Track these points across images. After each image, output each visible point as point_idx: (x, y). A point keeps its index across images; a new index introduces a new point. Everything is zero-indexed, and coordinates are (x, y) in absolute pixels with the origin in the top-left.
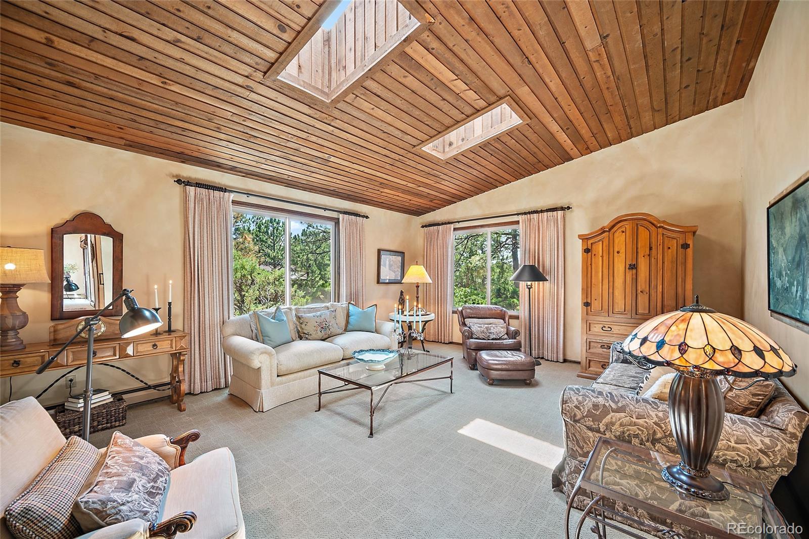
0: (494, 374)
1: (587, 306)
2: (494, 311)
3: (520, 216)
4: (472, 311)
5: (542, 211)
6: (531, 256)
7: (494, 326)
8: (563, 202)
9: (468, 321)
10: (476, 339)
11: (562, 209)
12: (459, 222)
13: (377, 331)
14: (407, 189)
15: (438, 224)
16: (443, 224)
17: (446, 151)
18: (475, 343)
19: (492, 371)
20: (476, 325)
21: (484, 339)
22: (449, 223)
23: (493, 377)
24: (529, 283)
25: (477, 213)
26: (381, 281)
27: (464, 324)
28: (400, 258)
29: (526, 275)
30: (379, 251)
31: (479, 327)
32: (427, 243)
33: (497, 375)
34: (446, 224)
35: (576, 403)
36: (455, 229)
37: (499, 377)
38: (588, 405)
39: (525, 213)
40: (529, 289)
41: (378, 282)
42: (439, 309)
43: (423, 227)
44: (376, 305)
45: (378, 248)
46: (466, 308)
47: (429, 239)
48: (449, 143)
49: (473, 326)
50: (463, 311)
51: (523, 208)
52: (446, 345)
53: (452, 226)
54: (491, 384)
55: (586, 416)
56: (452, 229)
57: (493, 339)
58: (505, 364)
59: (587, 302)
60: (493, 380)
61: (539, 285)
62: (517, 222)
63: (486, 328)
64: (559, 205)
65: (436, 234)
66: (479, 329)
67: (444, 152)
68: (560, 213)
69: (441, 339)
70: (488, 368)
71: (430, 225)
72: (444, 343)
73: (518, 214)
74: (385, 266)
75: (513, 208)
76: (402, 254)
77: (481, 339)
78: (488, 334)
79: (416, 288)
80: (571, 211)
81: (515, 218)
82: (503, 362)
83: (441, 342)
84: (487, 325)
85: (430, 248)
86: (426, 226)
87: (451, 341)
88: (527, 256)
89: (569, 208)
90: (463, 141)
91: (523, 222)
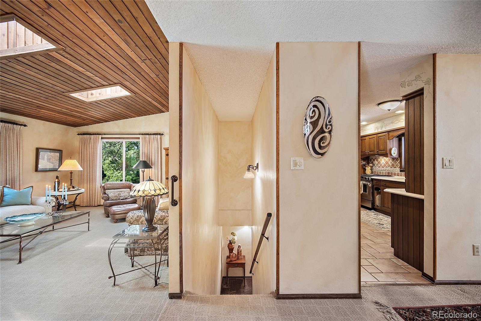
0: (117, 217)
1: (167, 179)
2: (125, 185)
3: (140, 135)
4: (110, 186)
5: (151, 134)
6: (146, 156)
7: (123, 192)
8: (160, 131)
9: (107, 191)
10: (111, 200)
11: (160, 134)
12: (105, 134)
13: (32, 204)
14: (62, 112)
15: (90, 134)
16: (93, 134)
17: (89, 97)
18: (109, 203)
19: (116, 215)
20: (111, 193)
21: (116, 200)
22: (98, 134)
23: (117, 218)
24: (143, 169)
25: (117, 130)
26: (39, 169)
27: (105, 193)
28: (58, 154)
29: (141, 165)
30: (38, 150)
31: (113, 194)
32: (82, 145)
33: (119, 217)
34: (95, 134)
35: (131, 217)
36: (102, 138)
37: (120, 218)
38: (136, 216)
39: (143, 134)
40: (143, 172)
41: (37, 170)
42: (91, 186)
43: (78, 134)
44: (32, 187)
45: (37, 147)
46: (107, 184)
47: (84, 143)
48: (91, 93)
49: (110, 194)
50: (105, 186)
51: (142, 131)
52: (95, 207)
53: (100, 136)
54: (116, 222)
55: (135, 221)
56: (100, 138)
57: (121, 200)
58: (123, 211)
59: (167, 178)
60: (117, 220)
61: (149, 170)
62: (139, 138)
63: (118, 194)
64: (159, 132)
65: (89, 140)
66: (113, 195)
67: (88, 97)
68: (159, 136)
69: (92, 204)
70: (114, 214)
71: (84, 134)
72: (94, 206)
73: (139, 134)
74: (43, 159)
75: (137, 131)
76: (60, 151)
77: (114, 200)
78: (119, 197)
79: (70, 174)
80: (164, 136)
81: (138, 136)
82: (123, 210)
83: (92, 206)
84: (119, 193)
85: (84, 148)
86: (81, 134)
87: (99, 205)
88: (144, 155)
89: (163, 134)
90: (100, 95)
91: (141, 138)
